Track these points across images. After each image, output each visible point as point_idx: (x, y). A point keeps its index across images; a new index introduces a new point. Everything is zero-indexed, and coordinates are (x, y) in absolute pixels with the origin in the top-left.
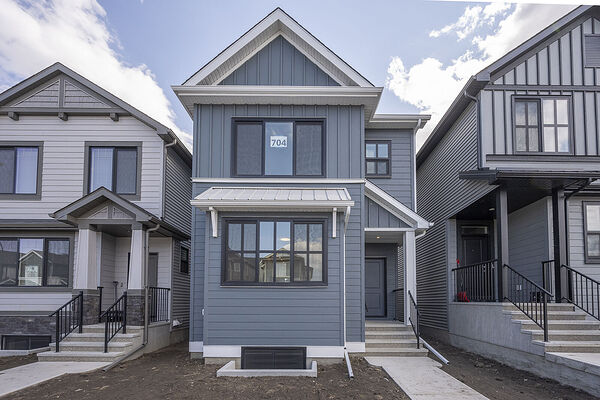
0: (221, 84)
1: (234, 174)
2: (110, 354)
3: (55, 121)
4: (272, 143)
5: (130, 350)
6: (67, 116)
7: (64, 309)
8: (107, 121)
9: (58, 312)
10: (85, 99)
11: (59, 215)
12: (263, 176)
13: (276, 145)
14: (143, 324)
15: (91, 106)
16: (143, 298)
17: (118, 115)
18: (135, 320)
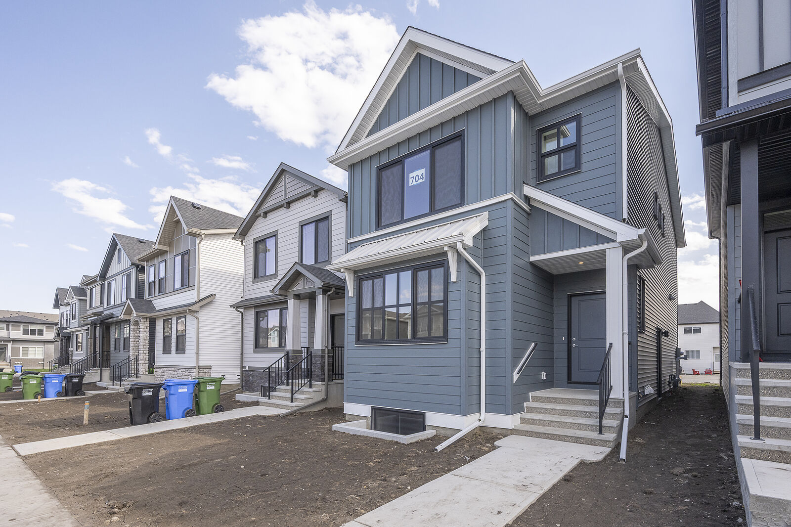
0: (368, 136)
1: (379, 226)
2: (295, 404)
3: (283, 211)
4: (411, 180)
5: (310, 402)
6: (288, 204)
7: (273, 366)
8: (310, 199)
9: (269, 368)
10: (297, 186)
11: (275, 290)
12: (403, 221)
13: (414, 183)
14: (323, 380)
15: (300, 190)
16: (323, 357)
17: (316, 192)
18: (318, 376)
